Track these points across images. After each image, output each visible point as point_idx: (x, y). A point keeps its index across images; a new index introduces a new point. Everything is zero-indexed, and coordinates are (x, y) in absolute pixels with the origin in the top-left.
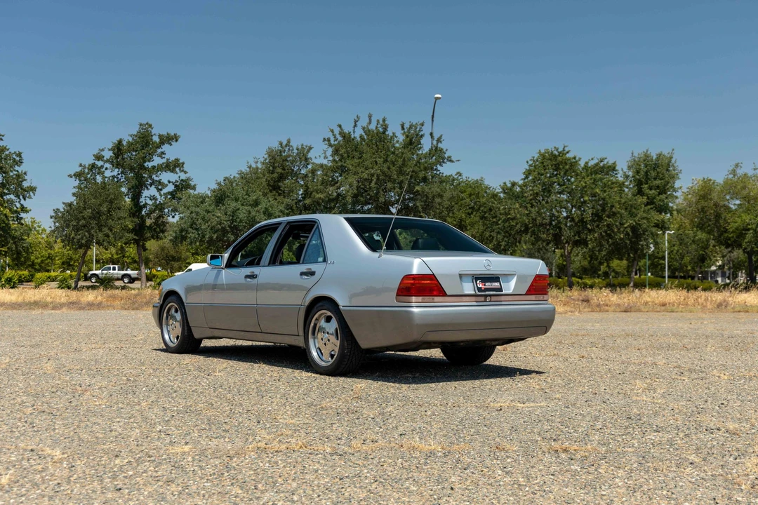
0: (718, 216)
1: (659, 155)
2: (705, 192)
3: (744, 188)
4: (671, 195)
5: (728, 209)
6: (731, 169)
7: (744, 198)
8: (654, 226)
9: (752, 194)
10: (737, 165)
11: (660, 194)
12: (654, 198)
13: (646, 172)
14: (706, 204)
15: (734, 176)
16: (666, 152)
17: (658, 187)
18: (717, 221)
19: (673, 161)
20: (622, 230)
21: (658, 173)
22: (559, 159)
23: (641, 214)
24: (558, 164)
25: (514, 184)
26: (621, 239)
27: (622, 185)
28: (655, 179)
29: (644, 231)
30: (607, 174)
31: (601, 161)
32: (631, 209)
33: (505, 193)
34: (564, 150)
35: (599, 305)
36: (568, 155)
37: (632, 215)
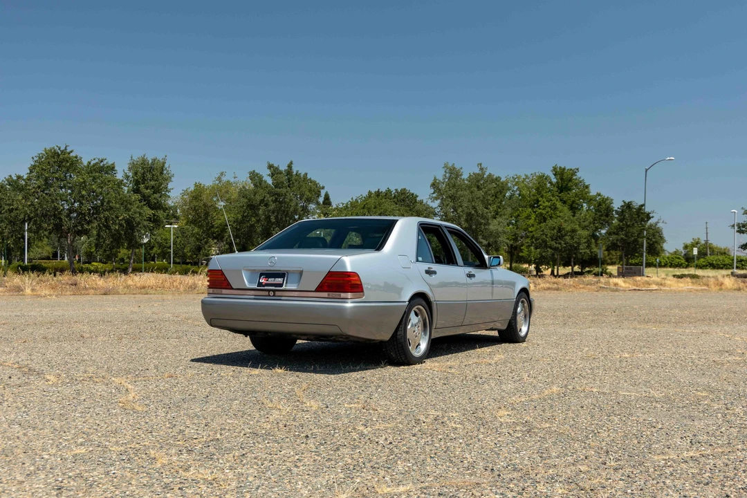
0: (207, 214)
1: (154, 160)
2: (197, 194)
3: (227, 192)
4: (165, 195)
5: (216, 209)
6: (217, 176)
7: (227, 200)
8: (147, 220)
9: (233, 197)
10: (222, 174)
11: (154, 193)
12: (149, 197)
13: (144, 174)
14: (197, 204)
15: (220, 182)
16: (160, 157)
17: (153, 187)
18: (206, 218)
19: (166, 165)
20: (117, 222)
21: (153, 175)
22: (61, 157)
23: (134, 208)
24: (61, 162)
25: (19, 177)
26: (116, 230)
27: (120, 183)
28: (150, 180)
29: (139, 223)
30: (107, 173)
31: (102, 161)
32: (126, 204)
33: (10, 185)
34: (66, 149)
35: (85, 288)
36: (71, 155)
37: (127, 210)
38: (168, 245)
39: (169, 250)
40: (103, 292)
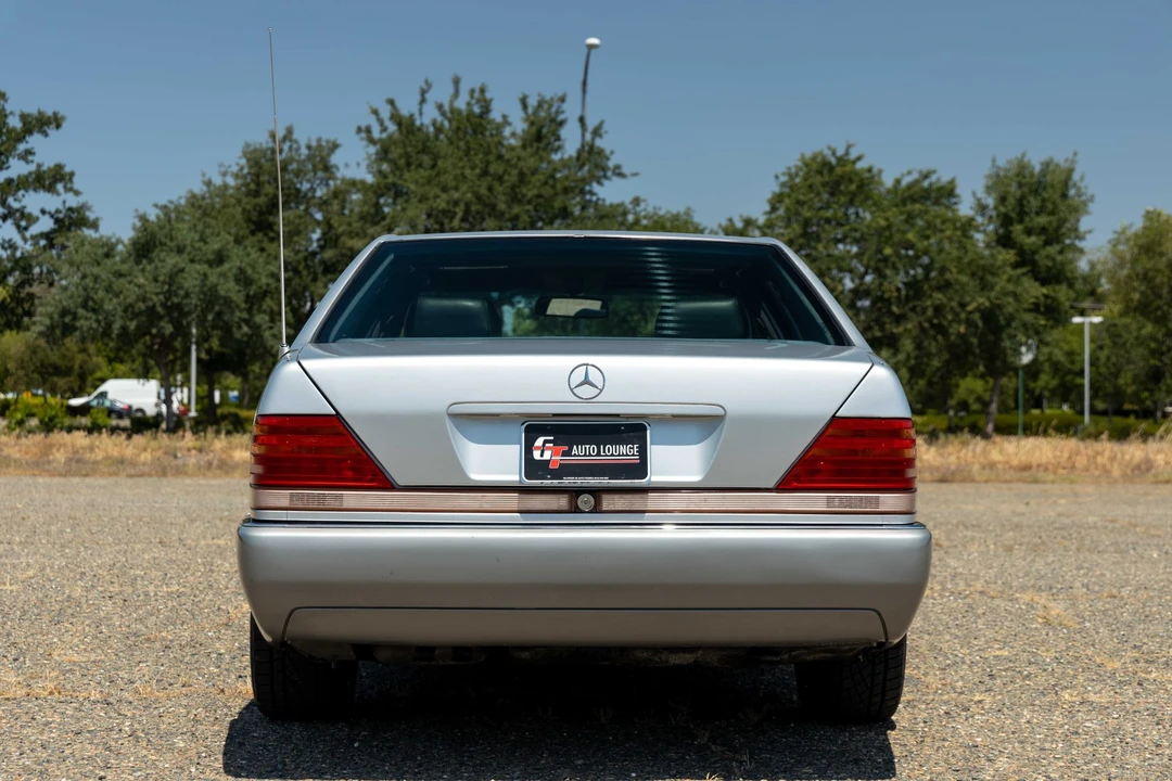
1: (1047, 165)
2: (1151, 240)
4: (1072, 247)
8: (1030, 310)
11: (1047, 243)
12: (1035, 252)
13: (1022, 198)
14: (1149, 265)
16: (1061, 158)
17: (1043, 230)
19: (1076, 176)
20: (963, 316)
21: (1044, 201)
22: (839, 171)
23: (1001, 283)
24: (838, 183)
25: (748, 222)
26: (960, 336)
27: (967, 226)
28: (1038, 214)
29: (1010, 319)
30: (937, 202)
31: (926, 177)
32: (983, 275)
34: (847, 153)
37: (986, 287)
38: (1076, 368)
39: (1078, 381)
40: (937, 475)
